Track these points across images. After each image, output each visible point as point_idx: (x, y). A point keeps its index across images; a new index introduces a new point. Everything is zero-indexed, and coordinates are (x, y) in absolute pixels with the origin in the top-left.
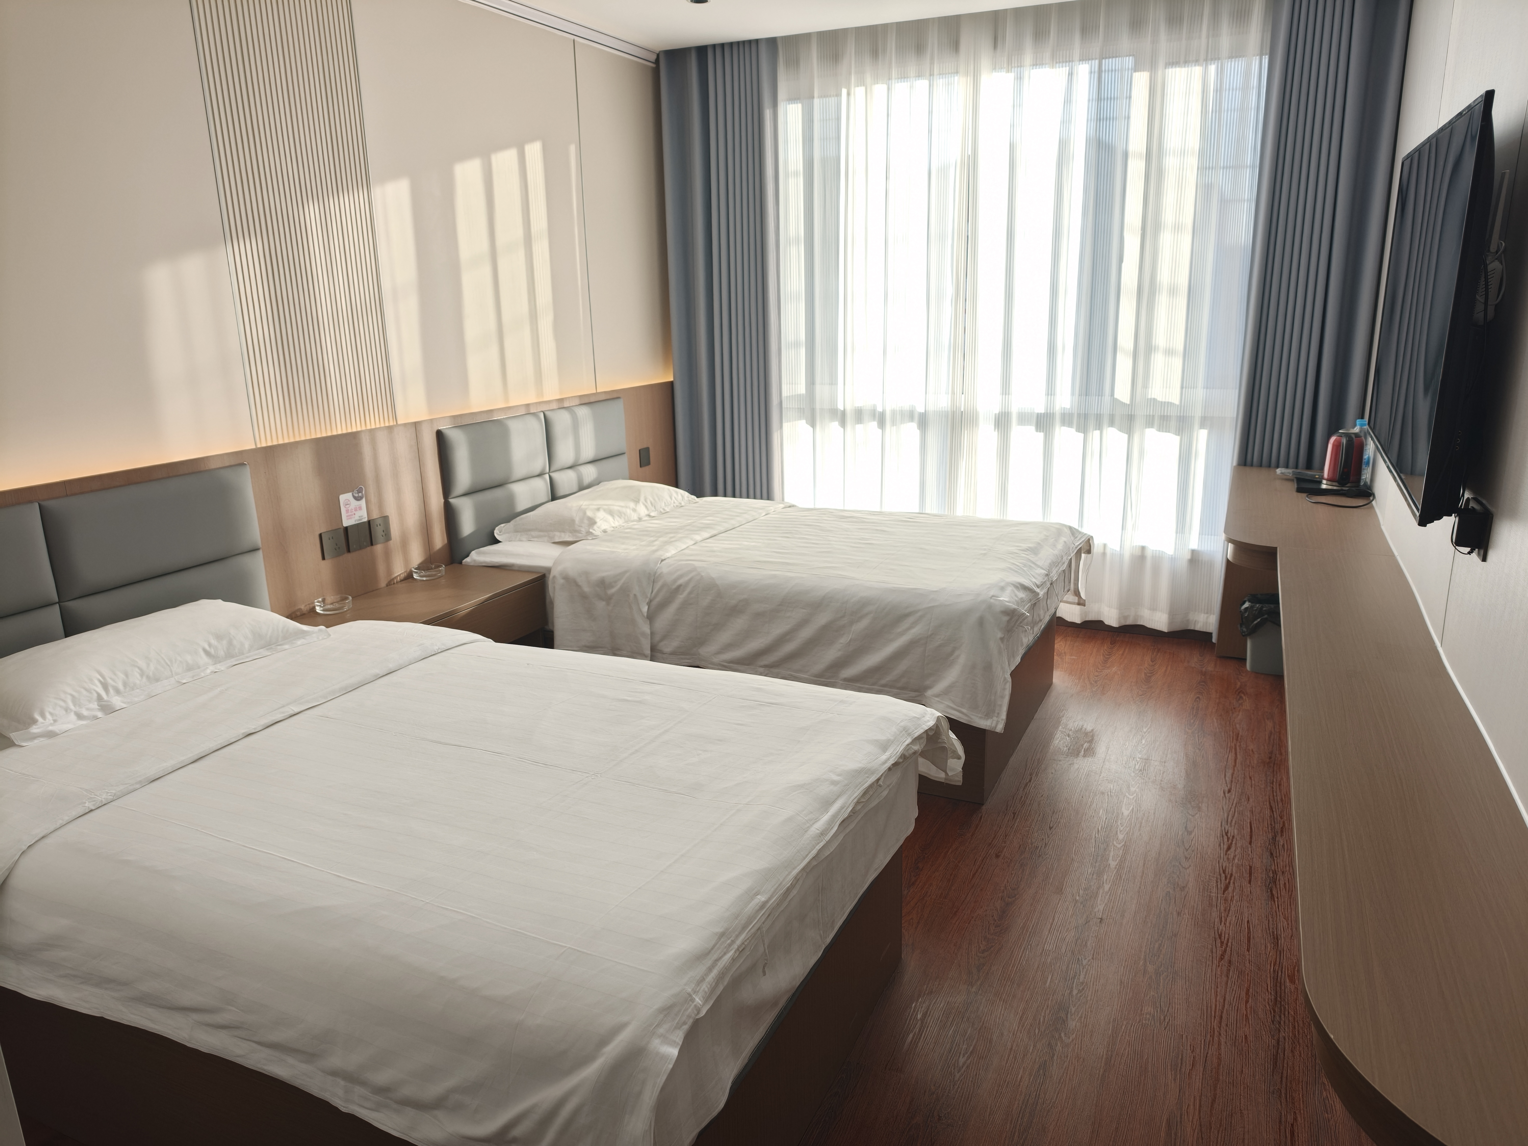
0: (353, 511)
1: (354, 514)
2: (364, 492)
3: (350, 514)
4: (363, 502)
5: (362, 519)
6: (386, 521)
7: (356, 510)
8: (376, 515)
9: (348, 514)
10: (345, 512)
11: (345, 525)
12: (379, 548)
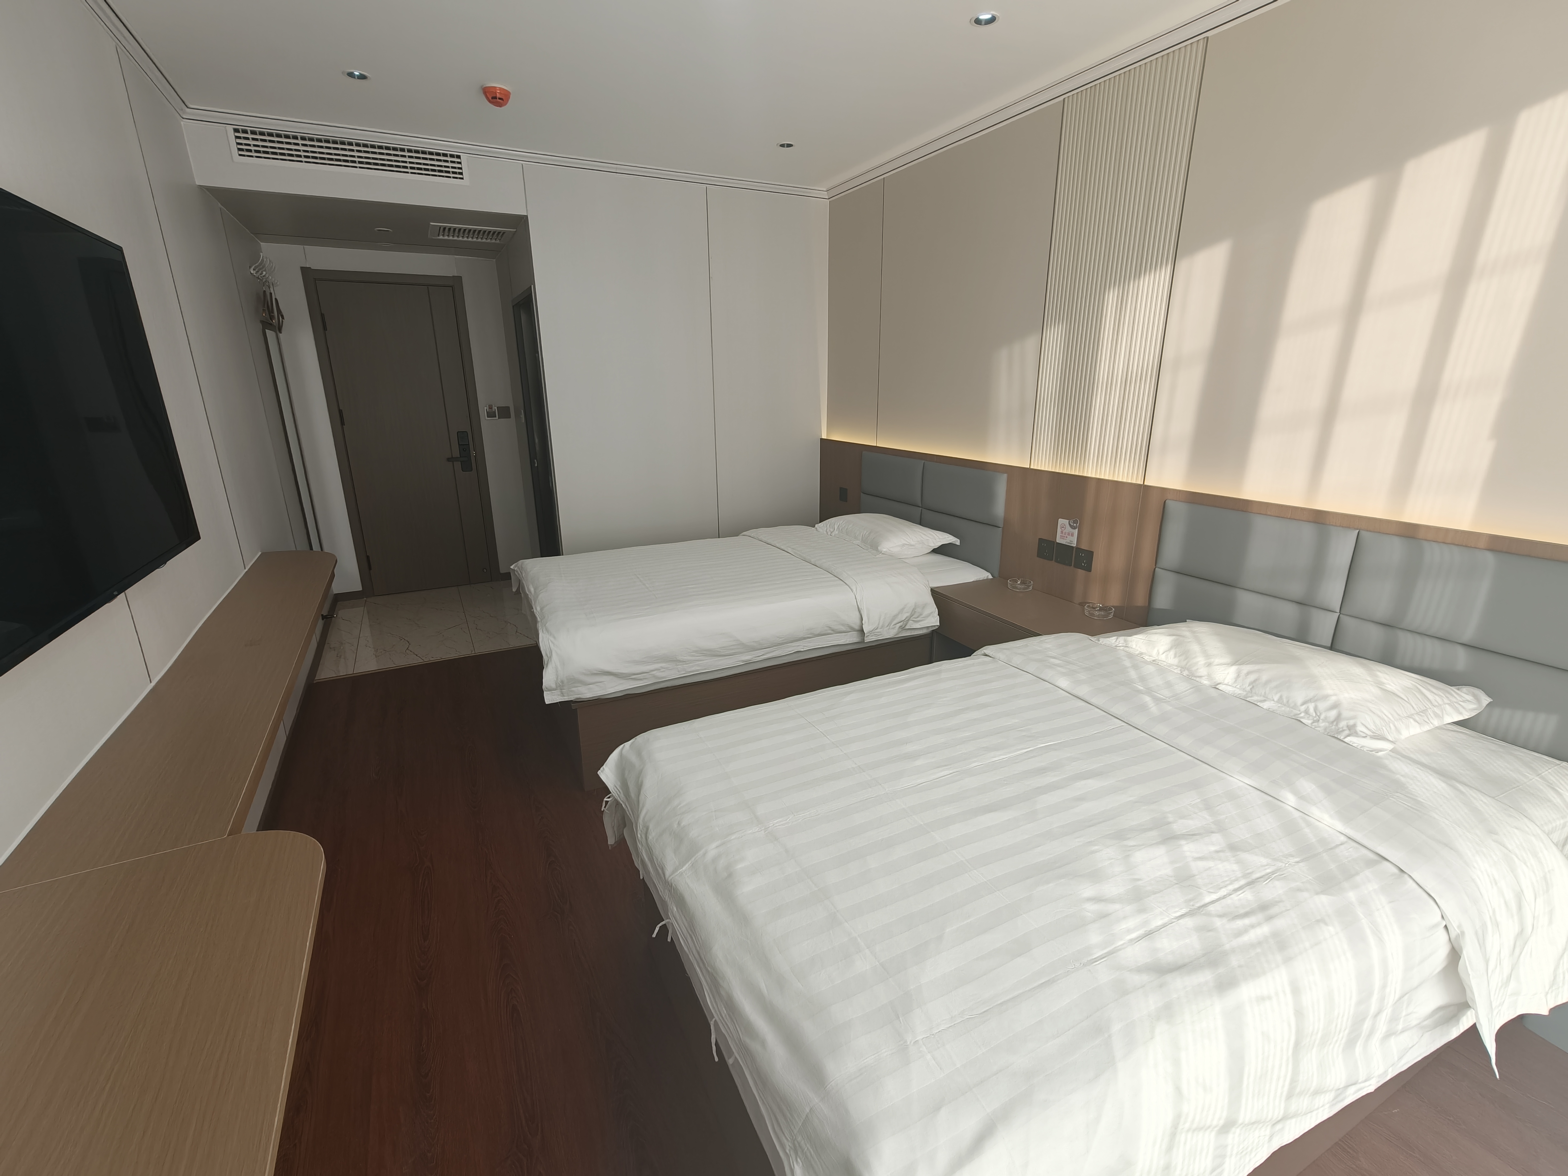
0: (1066, 534)
1: (1067, 537)
2: (1078, 525)
4: (1076, 532)
5: (1071, 544)
6: (1090, 554)
7: (1069, 534)
8: (1084, 546)
9: (1062, 535)
10: (1060, 532)
11: (1057, 541)
12: (1081, 573)
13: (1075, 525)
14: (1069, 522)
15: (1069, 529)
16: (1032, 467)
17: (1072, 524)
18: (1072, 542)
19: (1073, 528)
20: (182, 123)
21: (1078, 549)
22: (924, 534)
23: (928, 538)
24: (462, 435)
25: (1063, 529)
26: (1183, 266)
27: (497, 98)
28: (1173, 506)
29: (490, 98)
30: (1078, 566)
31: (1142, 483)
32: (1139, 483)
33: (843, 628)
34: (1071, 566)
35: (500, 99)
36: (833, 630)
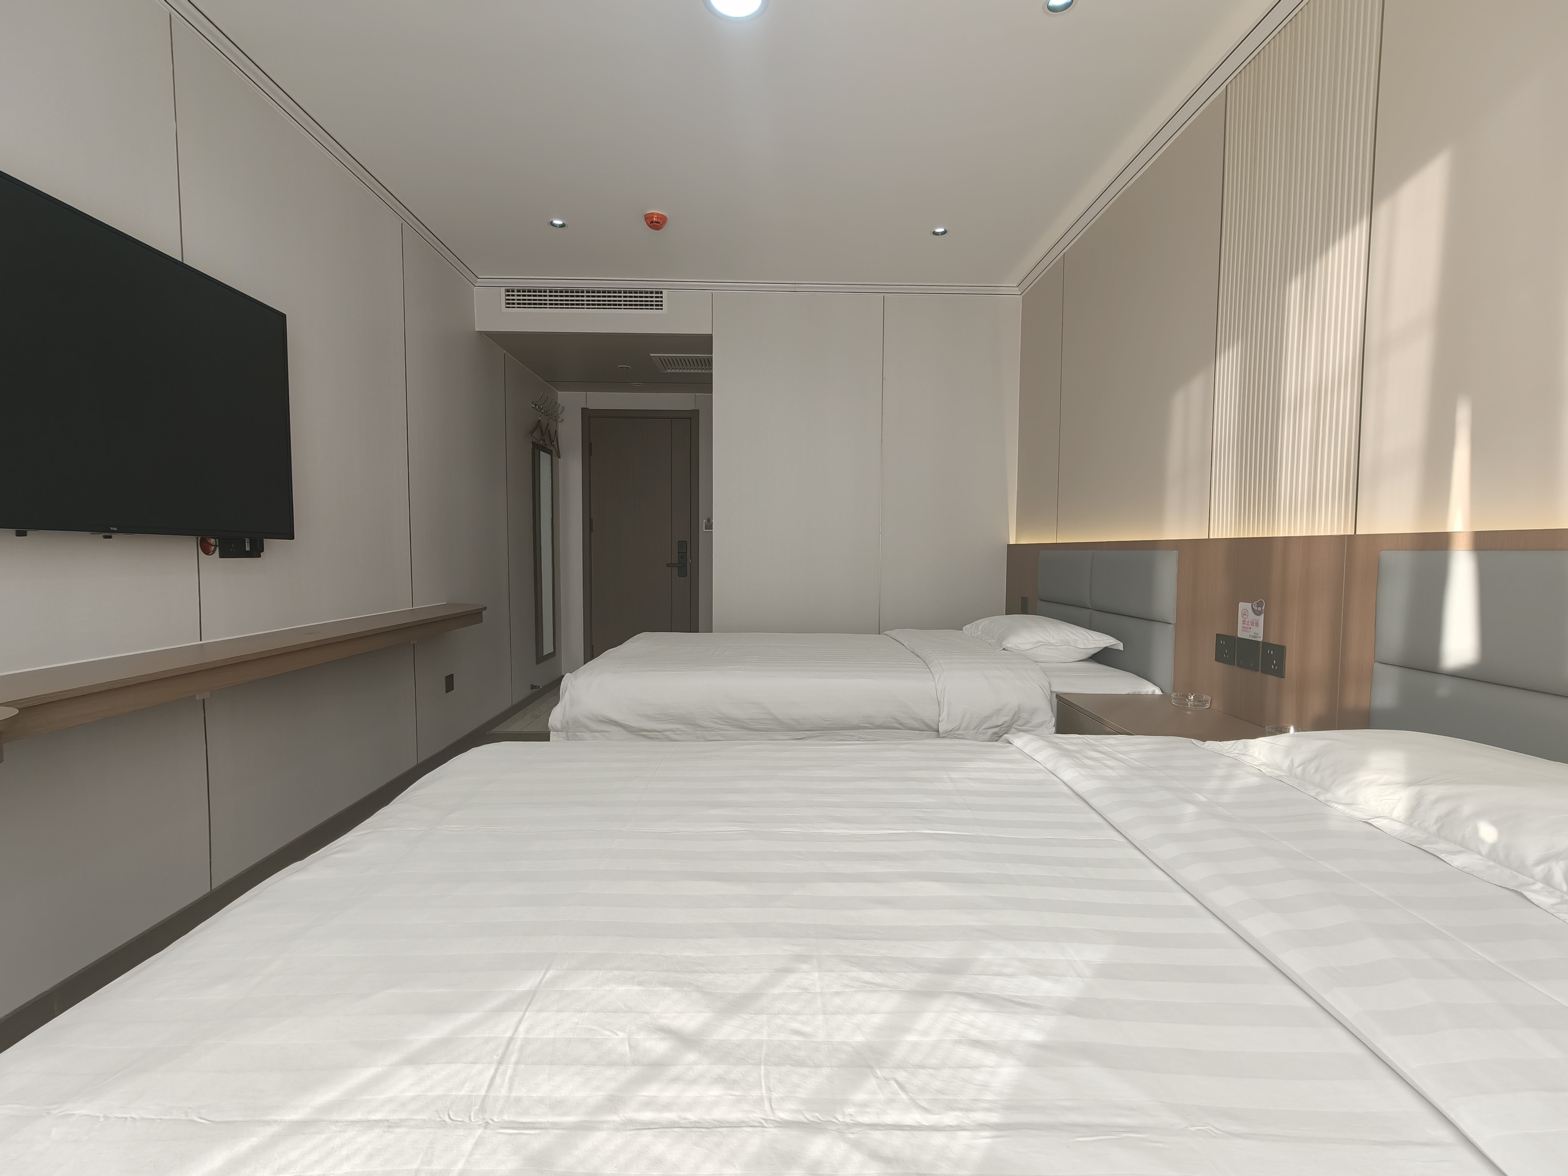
0: (1250, 624)
1: (1250, 628)
2: (1263, 608)
3: (1245, 625)
4: (1261, 618)
5: (1256, 637)
6: (1280, 651)
7: (1252, 624)
8: (1273, 640)
9: (1244, 626)
10: (1242, 622)
11: (1239, 636)
12: (1271, 680)
13: (1260, 609)
14: (1252, 605)
15: (1252, 616)
16: (1211, 537)
17: (1256, 608)
18: (1257, 634)
19: (1258, 613)
20: (474, 290)
21: (1266, 645)
22: (1072, 633)
23: (1077, 638)
24: (682, 544)
25: (1245, 617)
26: (1382, 212)
27: (656, 223)
28: (1389, 557)
29: (649, 223)
30: (1266, 670)
31: (1353, 534)
32: (1349, 533)
33: (916, 724)
34: (1258, 671)
35: (656, 222)
36: (901, 724)
